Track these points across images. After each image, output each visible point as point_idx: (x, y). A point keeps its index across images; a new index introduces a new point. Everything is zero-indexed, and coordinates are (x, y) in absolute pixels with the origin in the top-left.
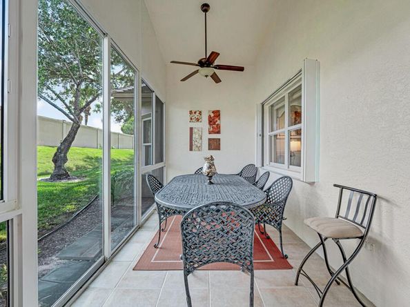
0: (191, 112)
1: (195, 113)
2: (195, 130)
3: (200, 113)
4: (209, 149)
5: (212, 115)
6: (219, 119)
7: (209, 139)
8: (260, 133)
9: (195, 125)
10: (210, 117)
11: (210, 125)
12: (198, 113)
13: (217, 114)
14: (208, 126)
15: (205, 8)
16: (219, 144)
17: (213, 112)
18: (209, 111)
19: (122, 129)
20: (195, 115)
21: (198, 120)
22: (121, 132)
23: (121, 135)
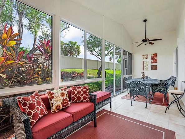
0: (143, 56)
1: (145, 56)
2: (145, 62)
3: (147, 55)
4: (152, 70)
5: (153, 56)
6: (157, 57)
7: (152, 66)
8: (176, 62)
9: (145, 60)
10: (152, 56)
11: (152, 60)
12: (146, 56)
13: (155, 55)
14: (151, 60)
15: (145, 21)
16: (157, 67)
17: (153, 55)
18: (152, 54)
19: (118, 62)
20: (145, 57)
21: (146, 58)
22: (117, 63)
23: (117, 64)
